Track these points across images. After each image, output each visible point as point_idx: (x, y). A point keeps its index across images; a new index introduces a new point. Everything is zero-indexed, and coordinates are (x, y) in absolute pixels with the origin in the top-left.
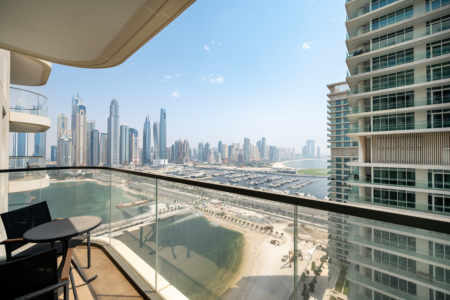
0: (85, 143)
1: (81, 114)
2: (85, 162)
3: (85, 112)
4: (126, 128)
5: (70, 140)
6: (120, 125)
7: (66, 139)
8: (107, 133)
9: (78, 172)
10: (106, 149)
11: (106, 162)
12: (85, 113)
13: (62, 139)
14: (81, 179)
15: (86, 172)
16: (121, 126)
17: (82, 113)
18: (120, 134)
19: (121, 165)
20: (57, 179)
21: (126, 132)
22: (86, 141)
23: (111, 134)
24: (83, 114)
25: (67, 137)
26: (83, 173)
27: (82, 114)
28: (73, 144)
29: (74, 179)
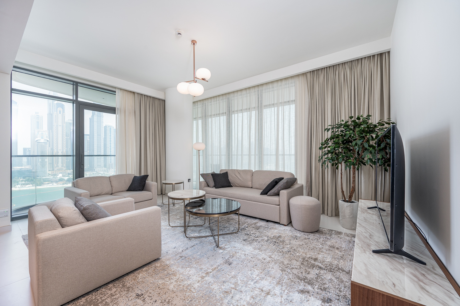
0: (65, 145)
1: (58, 112)
2: (65, 165)
3: (63, 110)
4: (110, 129)
5: (47, 142)
6: (104, 125)
7: (42, 141)
8: (89, 134)
9: (58, 176)
10: (88, 151)
11: (89, 166)
12: (63, 111)
13: (37, 140)
14: (63, 184)
15: (69, 176)
16: (104, 127)
17: (60, 111)
18: (103, 134)
19: (106, 168)
20: (34, 185)
21: (110, 133)
22: (65, 143)
23: (93, 135)
24: (62, 113)
25: (42, 138)
26: (64, 178)
27: (60, 113)
28: (49, 146)
29: (54, 184)
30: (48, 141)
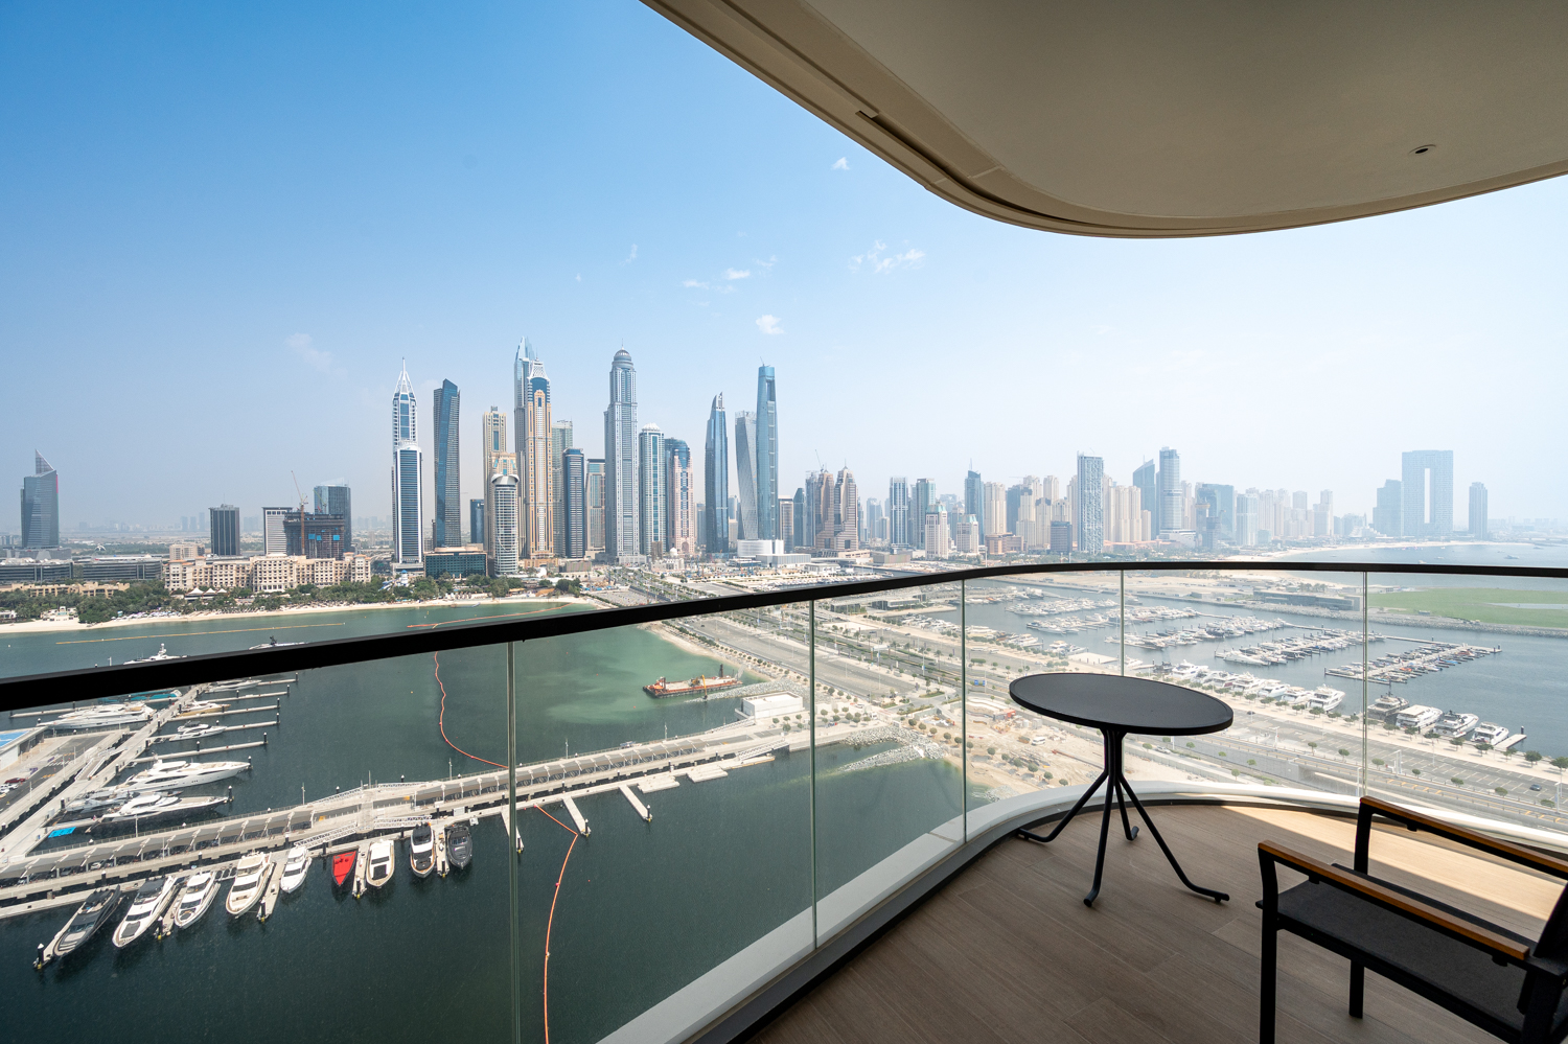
0: (551, 491)
1: (537, 404)
2: (551, 545)
3: (546, 396)
4: (655, 439)
5: (513, 483)
6: (639, 431)
7: (505, 481)
8: (604, 458)
9: (539, 575)
10: (603, 507)
11: (605, 547)
12: (546, 399)
13: (495, 480)
14: (549, 596)
15: (561, 576)
16: (641, 434)
17: (540, 399)
18: (638, 458)
19: (645, 557)
20: (491, 594)
21: (655, 453)
22: (551, 485)
23: (614, 460)
24: (543, 404)
25: (505, 473)
26: (551, 580)
27: (540, 405)
28: (520, 495)
29: (532, 595)
30: (516, 480)
